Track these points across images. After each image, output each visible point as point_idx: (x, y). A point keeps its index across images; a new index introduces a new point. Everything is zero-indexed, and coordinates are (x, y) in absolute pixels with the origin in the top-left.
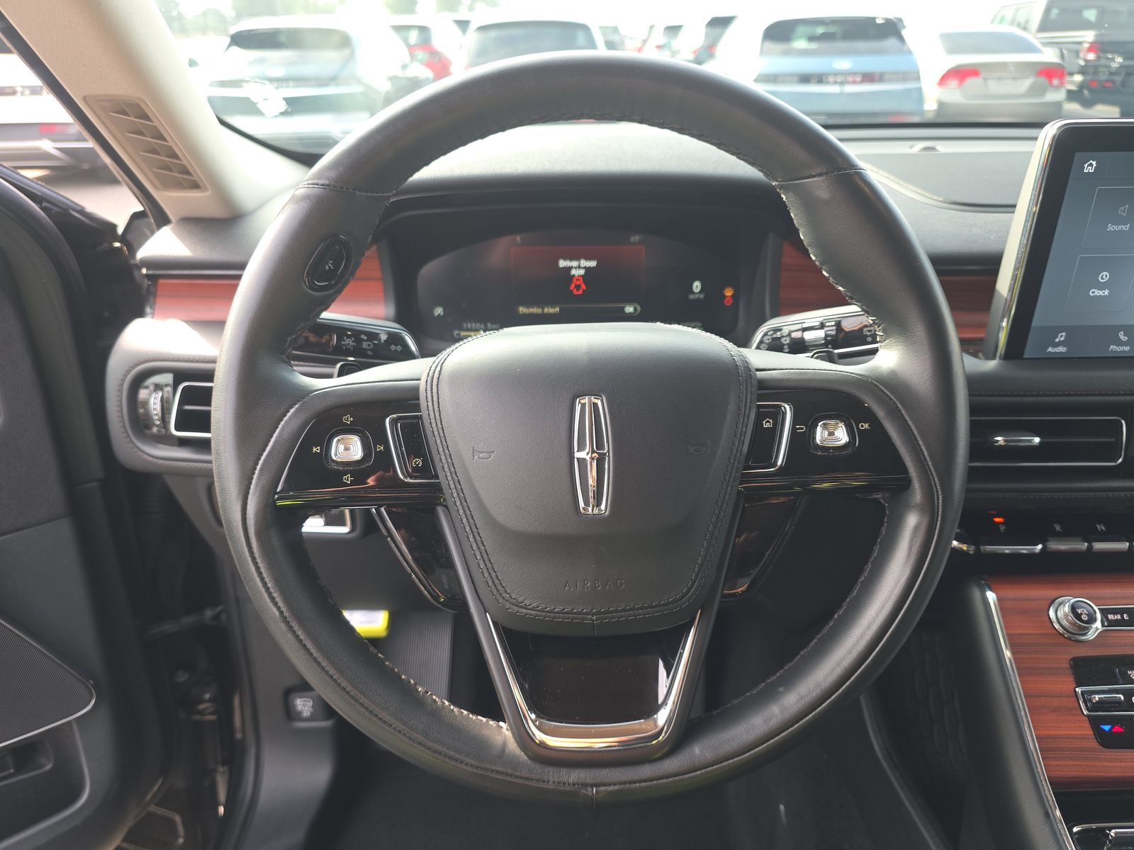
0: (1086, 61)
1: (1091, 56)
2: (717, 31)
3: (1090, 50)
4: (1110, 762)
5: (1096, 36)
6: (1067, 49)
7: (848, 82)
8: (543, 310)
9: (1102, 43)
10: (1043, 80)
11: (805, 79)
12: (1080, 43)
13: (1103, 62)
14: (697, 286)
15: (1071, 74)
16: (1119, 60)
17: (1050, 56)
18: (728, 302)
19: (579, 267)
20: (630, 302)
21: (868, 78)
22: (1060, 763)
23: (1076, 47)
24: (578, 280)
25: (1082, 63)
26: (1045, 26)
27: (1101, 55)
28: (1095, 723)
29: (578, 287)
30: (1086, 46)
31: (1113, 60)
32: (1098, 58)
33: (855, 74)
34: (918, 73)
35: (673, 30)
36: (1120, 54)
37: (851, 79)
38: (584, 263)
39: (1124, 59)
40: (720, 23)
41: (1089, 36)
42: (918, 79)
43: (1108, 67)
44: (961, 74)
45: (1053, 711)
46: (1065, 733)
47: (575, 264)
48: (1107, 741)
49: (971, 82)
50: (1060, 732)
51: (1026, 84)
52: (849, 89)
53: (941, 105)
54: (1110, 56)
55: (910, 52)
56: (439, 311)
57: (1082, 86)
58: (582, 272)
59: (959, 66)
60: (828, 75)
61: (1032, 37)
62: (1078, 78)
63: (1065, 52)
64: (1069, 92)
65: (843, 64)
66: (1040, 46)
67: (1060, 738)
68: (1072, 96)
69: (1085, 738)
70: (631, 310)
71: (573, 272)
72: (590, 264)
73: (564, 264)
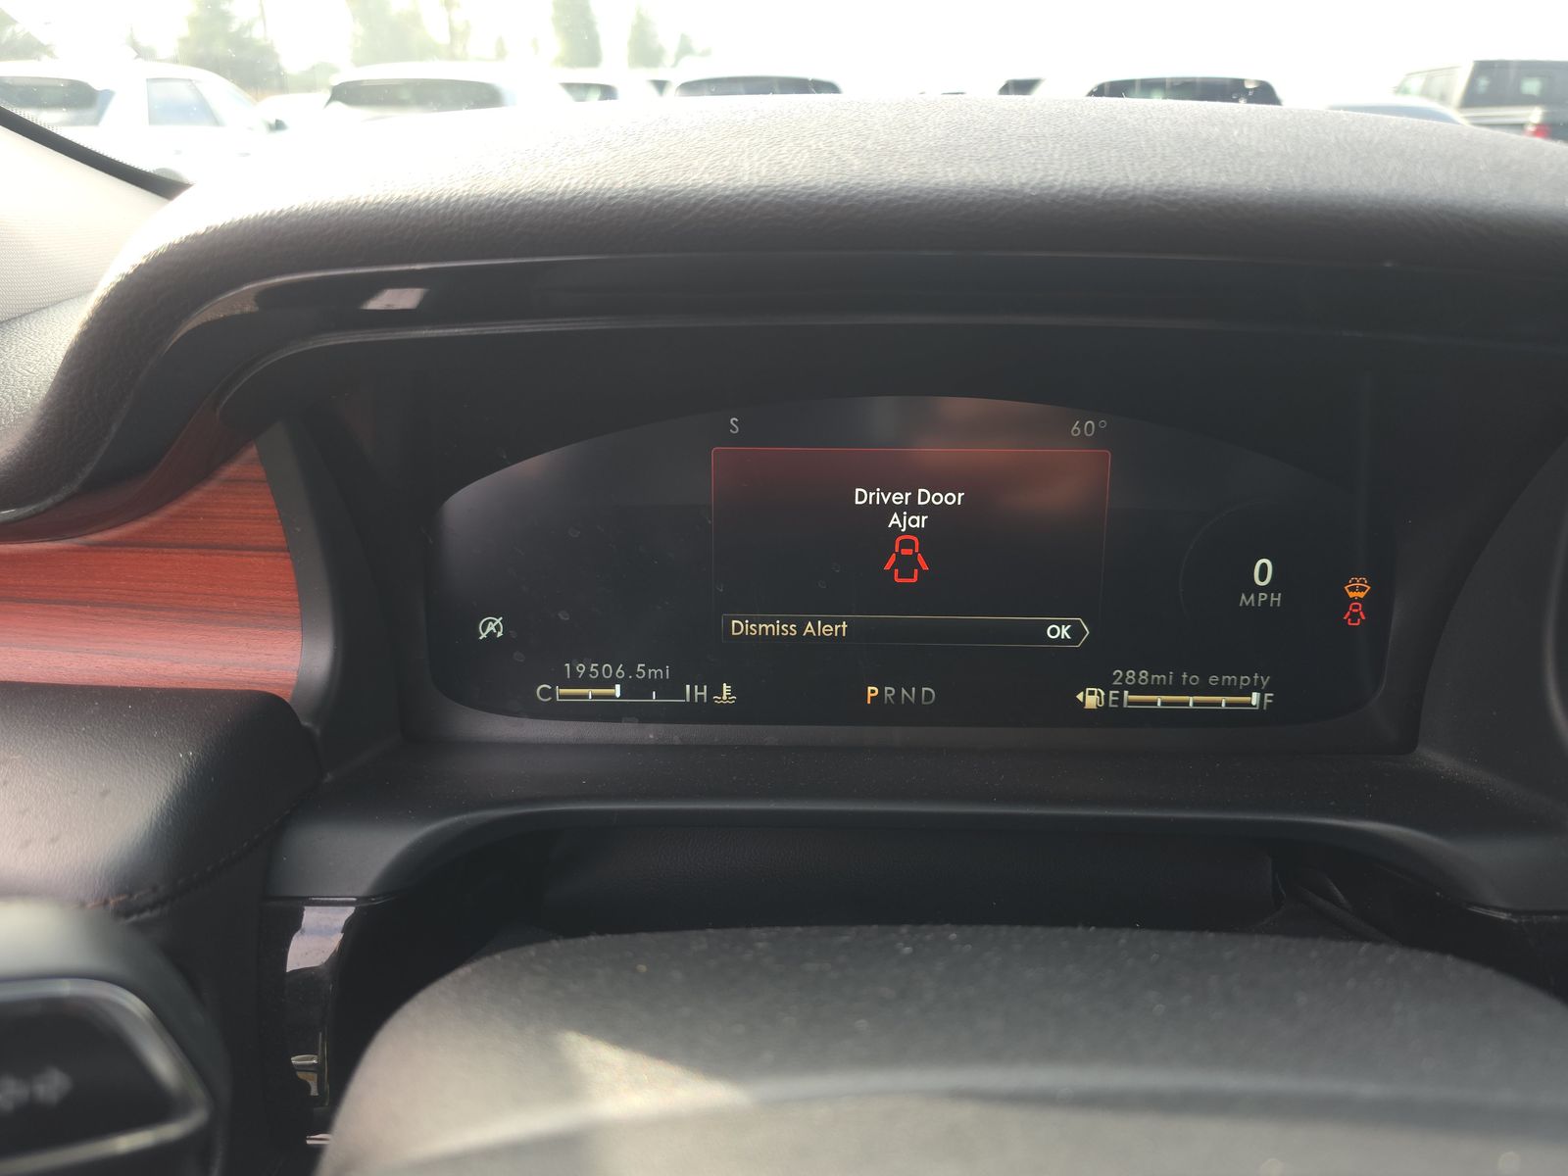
3: (1538, 131)
5: (1545, 115)
8: (801, 628)
9: (1553, 125)
12: (1523, 124)
14: (1262, 574)
18: (1356, 618)
19: (913, 508)
20: (1060, 611)
23: (1515, 129)
24: (904, 544)
26: (1470, 100)
29: (906, 565)
30: (1531, 126)
38: (927, 497)
41: (1534, 116)
47: (898, 498)
56: (492, 626)
58: (920, 521)
70: (1064, 632)
71: (895, 520)
72: (944, 499)
73: (868, 497)
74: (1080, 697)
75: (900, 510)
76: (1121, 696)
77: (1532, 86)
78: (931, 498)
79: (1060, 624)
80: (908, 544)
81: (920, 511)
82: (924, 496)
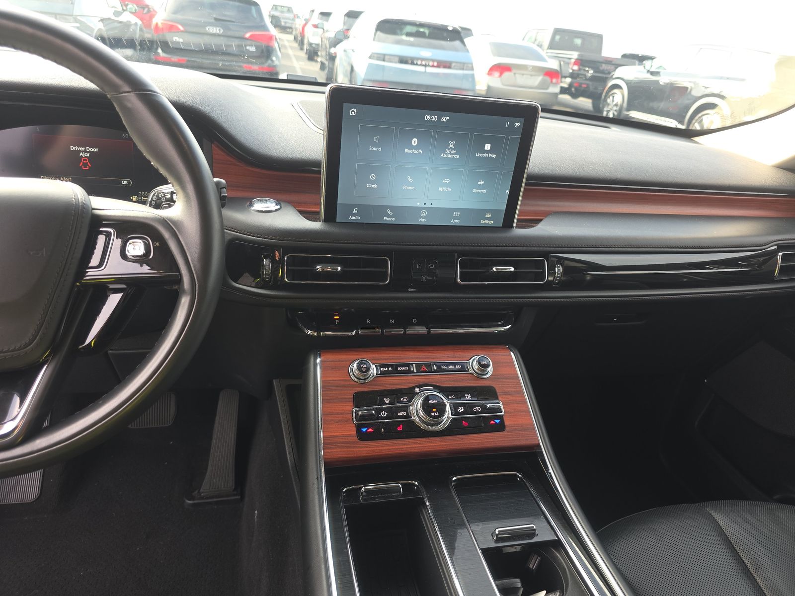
0: (573, 70)
1: (576, 68)
2: (351, 20)
3: (575, 63)
4: (361, 448)
5: (579, 55)
6: (564, 61)
7: (429, 66)
9: (581, 60)
10: (548, 79)
11: (403, 60)
12: (570, 59)
13: (582, 72)
15: (565, 77)
16: (591, 72)
17: (553, 65)
19: (85, 151)
20: (125, 178)
21: (443, 64)
22: (333, 450)
23: (567, 60)
25: (571, 71)
26: (551, 47)
27: (581, 67)
28: (358, 427)
29: (85, 165)
30: (573, 61)
31: (588, 71)
32: (580, 69)
33: (433, 61)
34: (472, 64)
35: (326, 15)
36: (592, 68)
37: (431, 64)
39: (595, 72)
40: (353, 15)
41: (575, 55)
42: (472, 69)
43: (585, 76)
44: (502, 69)
45: (337, 422)
46: (340, 434)
47: (81, 149)
48: (363, 437)
49: (506, 74)
50: (338, 434)
51: (538, 79)
52: (430, 70)
53: (489, 87)
54: (587, 69)
55: (468, 51)
57: (571, 85)
58: (88, 155)
59: (500, 64)
60: (418, 59)
61: (544, 52)
62: (569, 80)
63: (562, 63)
64: (562, 88)
65: (426, 53)
66: (546, 58)
67: (336, 437)
68: (563, 91)
69: (351, 436)
70: (126, 182)
71: (81, 154)
72: (93, 150)
73: (74, 148)
74: (131, 198)
75: (82, 152)
76: (141, 198)
77: (578, 41)
78: (90, 149)
79: (125, 180)
80: (85, 160)
81: (88, 152)
82: (88, 149)
